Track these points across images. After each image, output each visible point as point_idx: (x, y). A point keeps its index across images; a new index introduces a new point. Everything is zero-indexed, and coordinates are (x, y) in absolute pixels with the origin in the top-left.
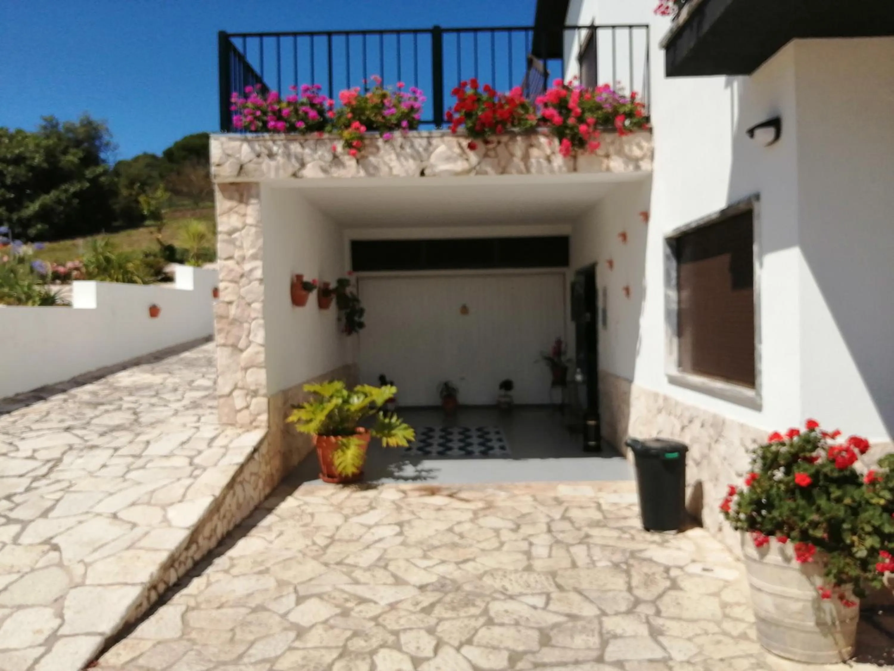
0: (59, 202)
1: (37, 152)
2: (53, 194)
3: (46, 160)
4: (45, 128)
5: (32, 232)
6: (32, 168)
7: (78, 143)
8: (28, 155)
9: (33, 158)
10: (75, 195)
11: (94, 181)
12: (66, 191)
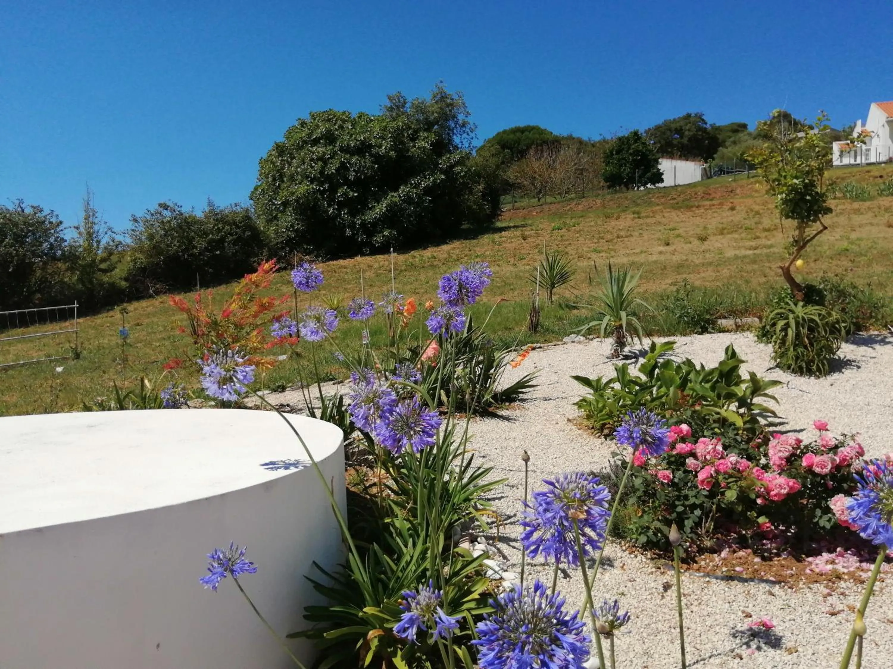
0: (408, 200)
1: (383, 138)
2: (403, 190)
3: (394, 148)
4: (391, 109)
5: (378, 239)
6: (377, 159)
7: (429, 126)
8: (373, 142)
9: (380, 146)
10: (428, 191)
11: (449, 171)
12: (417, 186)
